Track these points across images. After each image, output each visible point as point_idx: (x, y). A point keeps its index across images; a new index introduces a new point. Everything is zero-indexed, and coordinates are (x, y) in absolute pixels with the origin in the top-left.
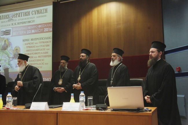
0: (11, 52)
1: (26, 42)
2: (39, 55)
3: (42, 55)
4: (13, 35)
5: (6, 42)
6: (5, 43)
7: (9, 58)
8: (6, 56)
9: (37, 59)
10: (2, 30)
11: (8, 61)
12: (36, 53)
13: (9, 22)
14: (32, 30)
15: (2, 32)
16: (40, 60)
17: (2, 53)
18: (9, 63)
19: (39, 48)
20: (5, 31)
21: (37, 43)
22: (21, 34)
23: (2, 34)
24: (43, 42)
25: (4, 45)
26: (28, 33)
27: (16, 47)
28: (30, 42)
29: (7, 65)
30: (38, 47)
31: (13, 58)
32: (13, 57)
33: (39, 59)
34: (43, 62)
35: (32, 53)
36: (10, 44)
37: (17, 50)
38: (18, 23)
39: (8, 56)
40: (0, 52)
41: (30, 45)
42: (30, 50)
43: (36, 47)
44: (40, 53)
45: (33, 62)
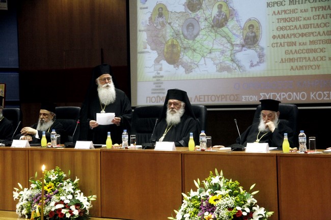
0: (238, 33)
1: (276, 8)
2: (312, 38)
3: (319, 38)
5: (224, 9)
6: (220, 12)
7: (232, 45)
8: (225, 40)
9: (305, 47)
11: (229, 53)
12: (302, 35)
16: (315, 51)
17: (213, 34)
18: (233, 58)
19: (312, 21)
21: (306, 11)
24: (323, 8)
25: (217, 15)
27: (250, 20)
28: (287, 7)
29: (227, 62)
30: (309, 19)
31: (243, 46)
32: (244, 43)
33: (313, 47)
34: (322, 54)
35: (294, 34)
36: (232, 13)
37: (251, 26)
39: (229, 42)
40: (209, 33)
41: (287, 16)
42: (288, 28)
43: (304, 19)
44: (315, 34)
45: (296, 56)
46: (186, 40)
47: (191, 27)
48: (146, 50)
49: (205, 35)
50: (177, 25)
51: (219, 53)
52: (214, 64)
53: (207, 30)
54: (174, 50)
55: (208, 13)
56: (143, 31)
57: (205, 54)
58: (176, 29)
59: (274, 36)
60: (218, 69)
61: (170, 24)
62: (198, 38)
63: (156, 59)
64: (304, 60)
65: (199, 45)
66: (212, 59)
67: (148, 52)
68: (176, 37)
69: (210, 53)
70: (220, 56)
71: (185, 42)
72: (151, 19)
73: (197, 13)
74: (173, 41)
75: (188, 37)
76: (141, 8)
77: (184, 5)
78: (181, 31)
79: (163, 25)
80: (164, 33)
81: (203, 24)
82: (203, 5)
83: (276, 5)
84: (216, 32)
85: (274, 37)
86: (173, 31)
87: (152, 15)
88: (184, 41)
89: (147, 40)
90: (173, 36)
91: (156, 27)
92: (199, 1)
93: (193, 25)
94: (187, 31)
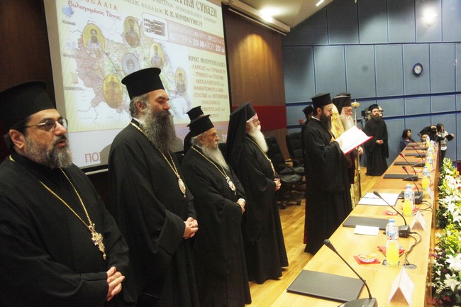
0: (172, 80)
1: (194, 63)
2: (214, 93)
4: (170, 38)
6: (156, 54)
10: (146, 16)
14: (201, 42)
15: (146, 22)
16: (215, 103)
19: (212, 79)
20: (152, 23)
21: (209, 70)
22: (183, 42)
23: (148, 27)
24: (217, 70)
25: (154, 57)
26: (194, 44)
27: (179, 68)
28: (200, 64)
31: (177, 93)
32: (176, 90)
34: (219, 106)
35: (205, 87)
38: (177, 16)
41: (200, 71)
42: (202, 82)
43: (209, 76)
44: (215, 90)
47: (131, 65)
48: (76, 86)
50: (116, 59)
54: (116, 89)
55: (146, 52)
56: (70, 56)
58: (115, 63)
61: (107, 54)
63: (93, 100)
64: (212, 110)
67: (81, 89)
72: (81, 41)
73: (137, 49)
74: (113, 78)
76: (64, 22)
77: (122, 35)
78: (121, 67)
79: (99, 55)
80: (101, 65)
82: (141, 42)
83: (193, 60)
85: (195, 88)
86: (112, 65)
87: (82, 36)
89: (77, 71)
90: (112, 71)
91: (89, 55)
92: (137, 35)
93: (133, 63)
94: (128, 69)
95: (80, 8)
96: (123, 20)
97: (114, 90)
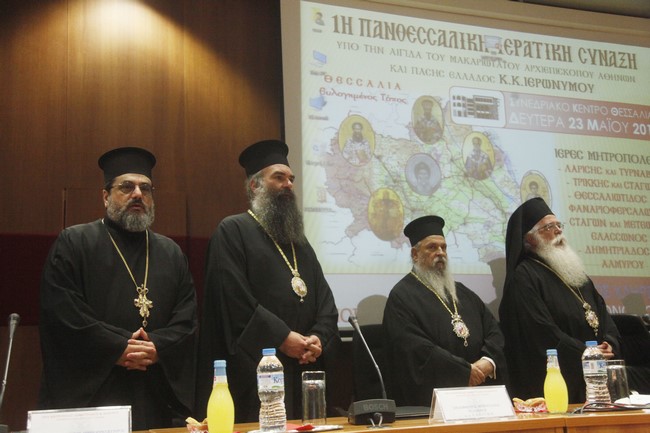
0: (512, 193)
1: (570, 161)
2: (627, 217)
3: (636, 218)
4: (511, 121)
5: (484, 147)
6: (478, 151)
7: (505, 214)
8: (490, 204)
9: (619, 231)
10: (457, 92)
12: (614, 210)
13: (484, 64)
14: (589, 121)
15: (457, 101)
16: (632, 238)
17: (467, 190)
19: (623, 191)
20: (469, 100)
21: (613, 173)
22: (543, 125)
23: (461, 109)
24: (636, 173)
25: (473, 156)
26: (572, 127)
27: (530, 173)
28: (586, 162)
29: (496, 244)
30: (619, 186)
33: (630, 231)
34: (643, 245)
35: (600, 207)
36: (500, 157)
37: (533, 185)
38: (528, 82)
40: (461, 186)
41: (587, 176)
42: (591, 196)
43: (613, 185)
44: (630, 211)
45: (608, 244)
46: (414, 193)
47: (423, 171)
48: (324, 205)
49: (453, 189)
50: (394, 163)
51: (482, 226)
52: (474, 246)
53: (456, 180)
54: (390, 210)
55: (455, 150)
56: (316, 164)
57: (455, 226)
58: (393, 170)
59: (572, 206)
60: (481, 256)
61: (379, 158)
62: (439, 193)
63: (350, 226)
64: (621, 252)
65: (442, 207)
66: (468, 236)
67: (330, 210)
68: (394, 187)
69: (465, 224)
70: (484, 231)
71: (414, 197)
72: (335, 142)
73: (434, 146)
74: (388, 193)
75: (420, 189)
76: (311, 117)
77: (407, 127)
78: (403, 175)
79: (364, 158)
80: (366, 174)
81: (447, 169)
82: (446, 134)
83: (569, 155)
84: (472, 186)
85: (572, 208)
86: (386, 173)
87: (338, 133)
88: (412, 195)
89: (326, 184)
90: (386, 183)
91: (347, 160)
92: (438, 124)
93: (427, 168)
94: (417, 178)
95: (338, 95)
96: (412, 103)
97: (388, 212)
